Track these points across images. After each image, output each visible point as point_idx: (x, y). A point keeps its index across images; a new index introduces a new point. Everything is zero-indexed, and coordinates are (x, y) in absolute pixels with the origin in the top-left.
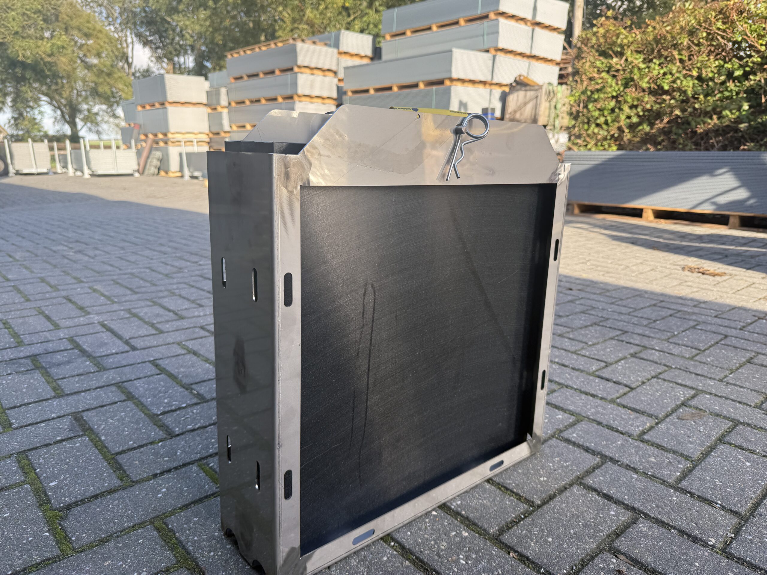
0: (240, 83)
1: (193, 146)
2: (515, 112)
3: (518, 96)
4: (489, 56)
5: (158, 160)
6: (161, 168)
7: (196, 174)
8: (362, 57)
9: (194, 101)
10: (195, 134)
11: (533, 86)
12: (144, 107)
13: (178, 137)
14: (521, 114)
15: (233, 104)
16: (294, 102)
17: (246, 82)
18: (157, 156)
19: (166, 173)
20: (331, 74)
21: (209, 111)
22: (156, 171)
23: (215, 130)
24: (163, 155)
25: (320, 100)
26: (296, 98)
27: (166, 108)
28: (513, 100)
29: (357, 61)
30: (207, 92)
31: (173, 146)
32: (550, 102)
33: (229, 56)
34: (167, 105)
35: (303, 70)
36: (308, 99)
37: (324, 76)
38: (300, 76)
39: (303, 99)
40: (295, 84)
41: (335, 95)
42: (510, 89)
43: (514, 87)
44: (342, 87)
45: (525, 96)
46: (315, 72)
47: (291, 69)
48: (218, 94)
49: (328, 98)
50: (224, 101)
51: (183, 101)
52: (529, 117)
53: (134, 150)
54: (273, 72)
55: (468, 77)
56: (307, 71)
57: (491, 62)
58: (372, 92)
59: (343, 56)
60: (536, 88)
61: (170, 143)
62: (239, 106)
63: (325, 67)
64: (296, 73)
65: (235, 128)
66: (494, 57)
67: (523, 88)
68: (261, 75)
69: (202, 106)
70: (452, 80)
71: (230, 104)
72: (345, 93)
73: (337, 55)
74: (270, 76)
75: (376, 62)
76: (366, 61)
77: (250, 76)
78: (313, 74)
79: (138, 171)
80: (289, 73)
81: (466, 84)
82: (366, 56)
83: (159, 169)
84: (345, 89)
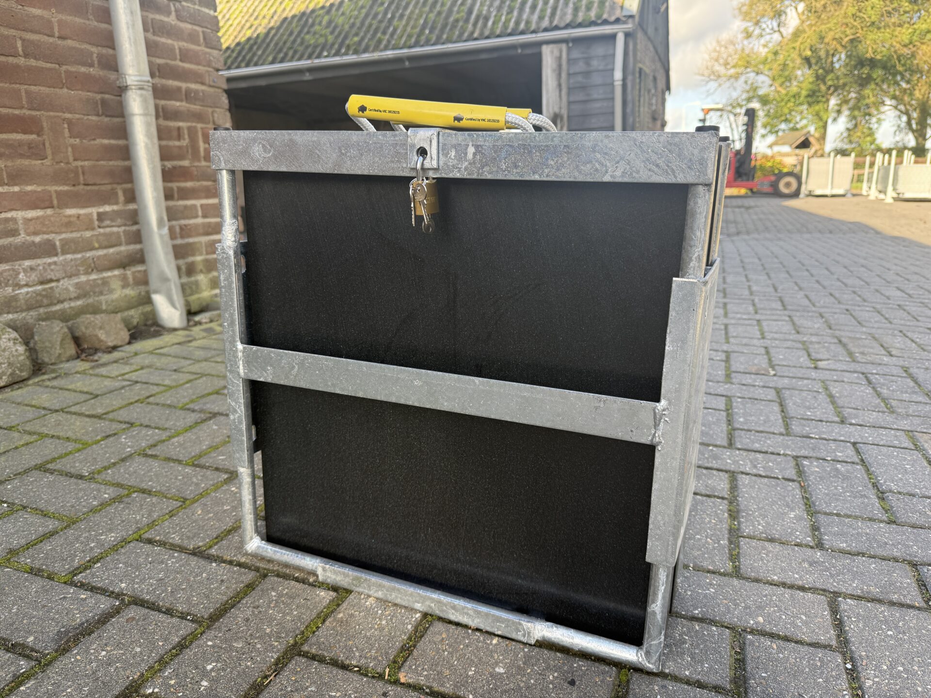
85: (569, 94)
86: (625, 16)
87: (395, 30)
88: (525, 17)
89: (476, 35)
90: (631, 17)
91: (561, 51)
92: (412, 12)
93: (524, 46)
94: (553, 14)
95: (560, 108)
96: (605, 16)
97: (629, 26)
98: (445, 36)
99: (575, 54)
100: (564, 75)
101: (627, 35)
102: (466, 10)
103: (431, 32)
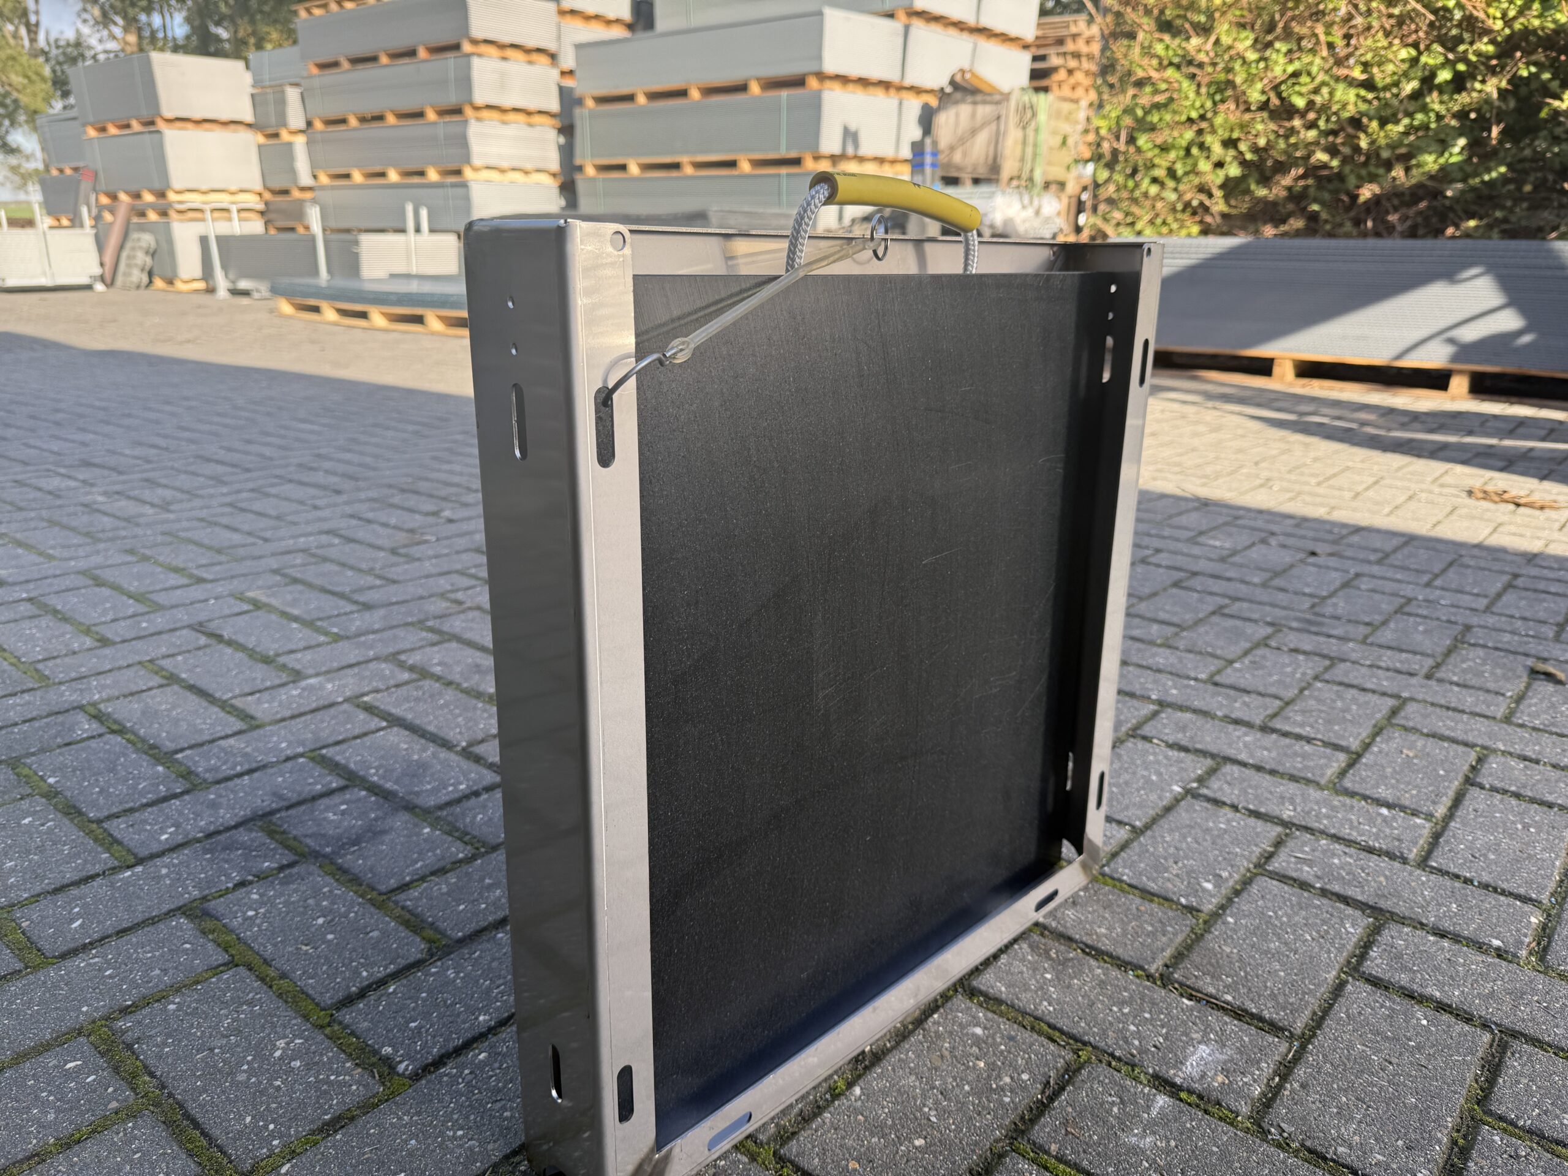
0: (331, 76)
1: (230, 219)
2: (952, 148)
3: (957, 115)
4: (894, 27)
5: (147, 253)
6: (155, 271)
7: (243, 284)
8: (609, 22)
9: (225, 117)
10: (232, 193)
11: (990, 94)
12: (103, 129)
13: (194, 200)
14: (965, 154)
15: (318, 125)
16: (466, 122)
17: (346, 74)
18: (144, 244)
19: (170, 282)
20: (543, 59)
21: (261, 139)
22: (145, 279)
23: (278, 184)
24: (157, 242)
25: (521, 117)
26: (469, 111)
27: (158, 132)
28: (947, 123)
29: (597, 33)
30: (253, 95)
31: (182, 221)
32: (1024, 128)
33: (303, 14)
34: (161, 125)
35: (483, 48)
36: (495, 115)
37: (530, 63)
38: (476, 62)
39: (485, 114)
40: (465, 82)
41: (554, 106)
42: (940, 99)
43: (949, 94)
44: (570, 89)
45: (973, 115)
46: (510, 53)
47: (457, 47)
48: (281, 102)
49: (540, 112)
50: (296, 119)
51: (198, 115)
52: (982, 160)
53: (88, 230)
54: (412, 53)
55: (854, 72)
56: (492, 50)
57: (901, 40)
58: (641, 100)
59: (568, 18)
60: (997, 97)
61: (173, 214)
62: (332, 128)
63: (531, 43)
64: (469, 56)
65: (324, 179)
66: (907, 28)
67: (969, 99)
68: (384, 60)
69: (241, 128)
70: (822, 76)
71: (309, 124)
72: (580, 102)
73: (555, 18)
74: (406, 60)
75: (640, 35)
76: (618, 32)
77: (356, 61)
78: (504, 59)
79: (102, 279)
80: (451, 55)
81: (851, 86)
82: (618, 21)
83: (150, 274)
84: (578, 93)
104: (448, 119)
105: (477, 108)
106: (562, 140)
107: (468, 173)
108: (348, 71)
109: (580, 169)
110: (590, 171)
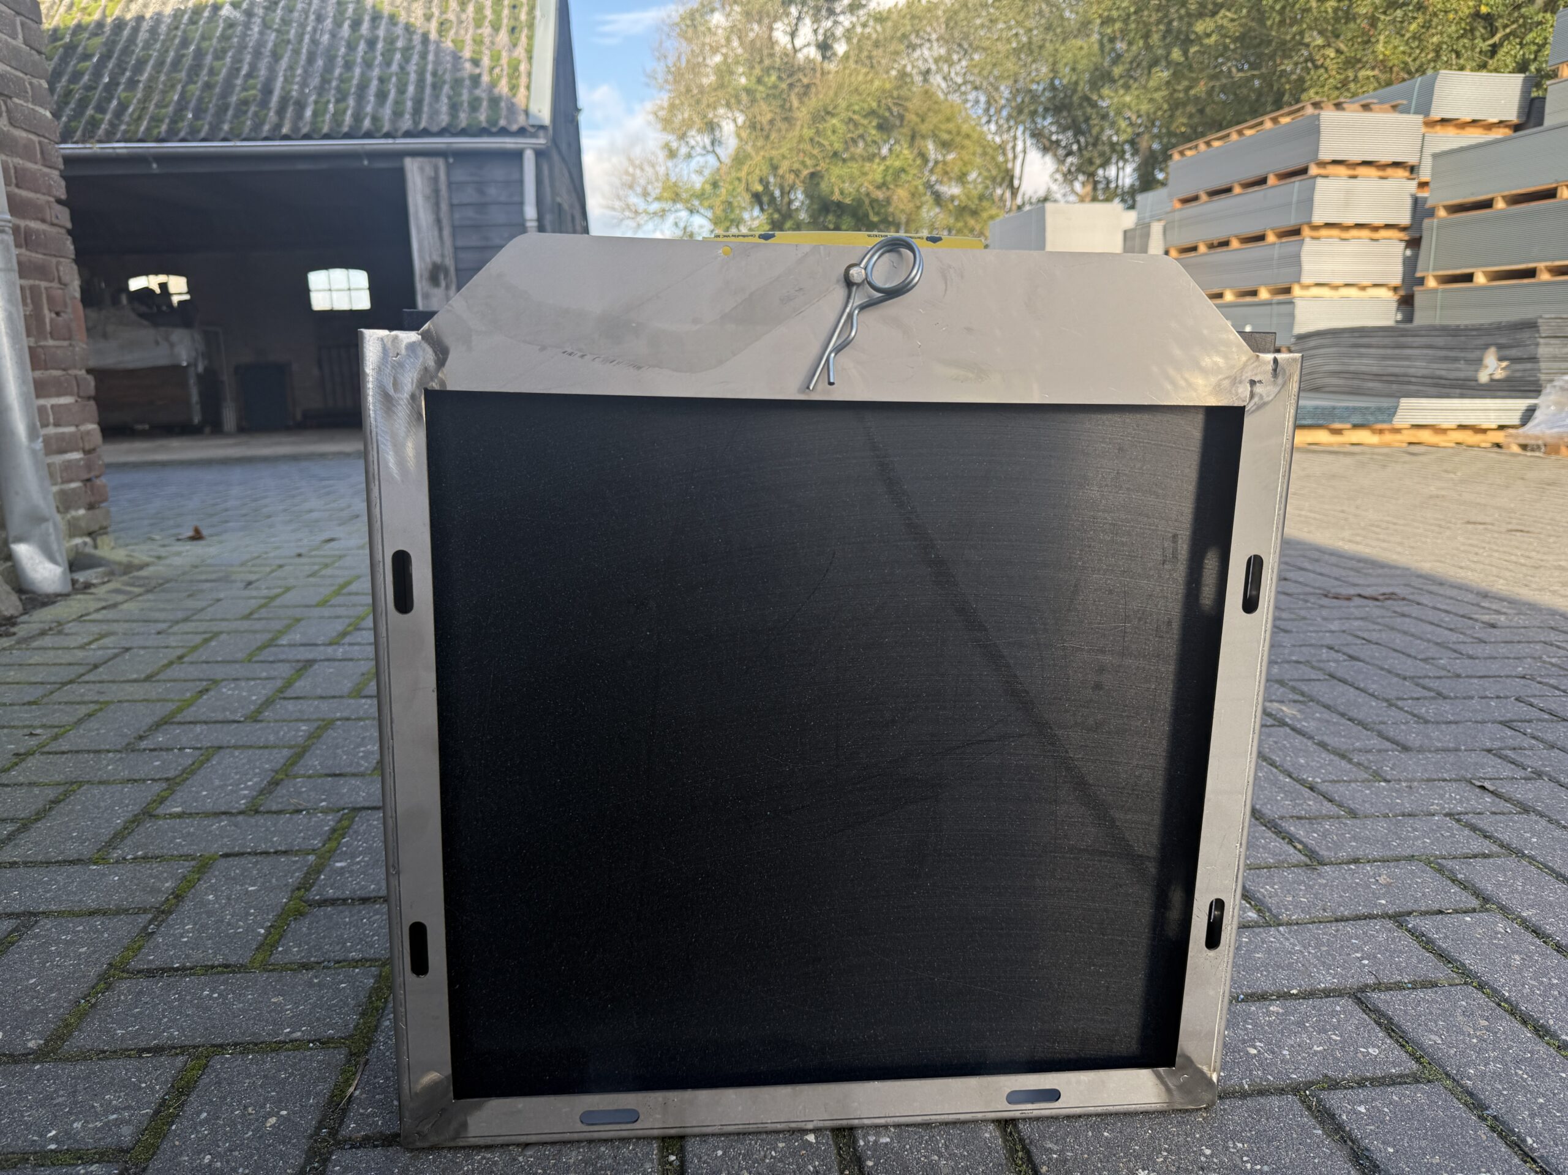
0: (1192, 209)
8: (1490, 127)
15: (1174, 253)
16: (1302, 241)
17: (1205, 206)
20: (1401, 173)
25: (1365, 233)
26: (1306, 232)
29: (1475, 136)
33: (1176, 157)
35: (1331, 170)
36: (1335, 232)
37: (1384, 178)
38: (1320, 182)
39: (1324, 232)
40: (1308, 203)
41: (1405, 219)
44: (1426, 199)
46: (1362, 171)
47: (1304, 171)
48: (1146, 235)
49: (1388, 226)
50: (1156, 246)
54: (1263, 181)
56: (1340, 170)
58: (1500, 204)
59: (1438, 128)
62: (1185, 256)
63: (1387, 158)
64: (1314, 178)
68: (1237, 190)
71: (1167, 252)
72: (1431, 213)
73: (1420, 129)
74: (1256, 188)
75: (1529, 133)
76: (1500, 134)
77: (1213, 193)
78: (1354, 177)
80: (1297, 179)
82: (1501, 123)
84: (1429, 204)
85: (454, 235)
86: (533, 126)
87: (123, 107)
88: (369, 109)
89: (285, 130)
90: (542, 127)
91: (436, 169)
92: (152, 79)
93: (373, 155)
94: (417, 111)
95: (443, 256)
96: (502, 123)
97: (541, 141)
98: (226, 127)
99: (459, 175)
100: (444, 207)
101: (539, 154)
102: (259, 86)
103: (196, 117)
104: (1284, 240)
105: (1316, 228)
106: (1408, 253)
107: (1297, 291)
108: (1206, 202)
109: (1421, 281)
110: (1431, 283)
